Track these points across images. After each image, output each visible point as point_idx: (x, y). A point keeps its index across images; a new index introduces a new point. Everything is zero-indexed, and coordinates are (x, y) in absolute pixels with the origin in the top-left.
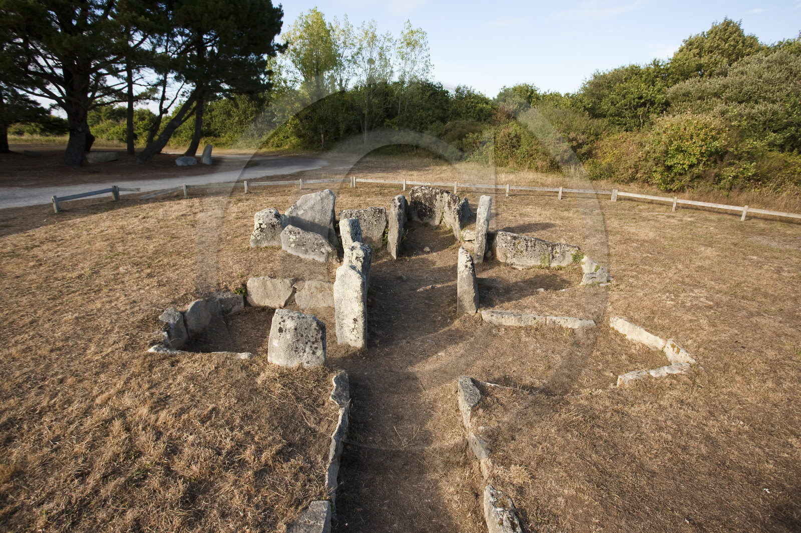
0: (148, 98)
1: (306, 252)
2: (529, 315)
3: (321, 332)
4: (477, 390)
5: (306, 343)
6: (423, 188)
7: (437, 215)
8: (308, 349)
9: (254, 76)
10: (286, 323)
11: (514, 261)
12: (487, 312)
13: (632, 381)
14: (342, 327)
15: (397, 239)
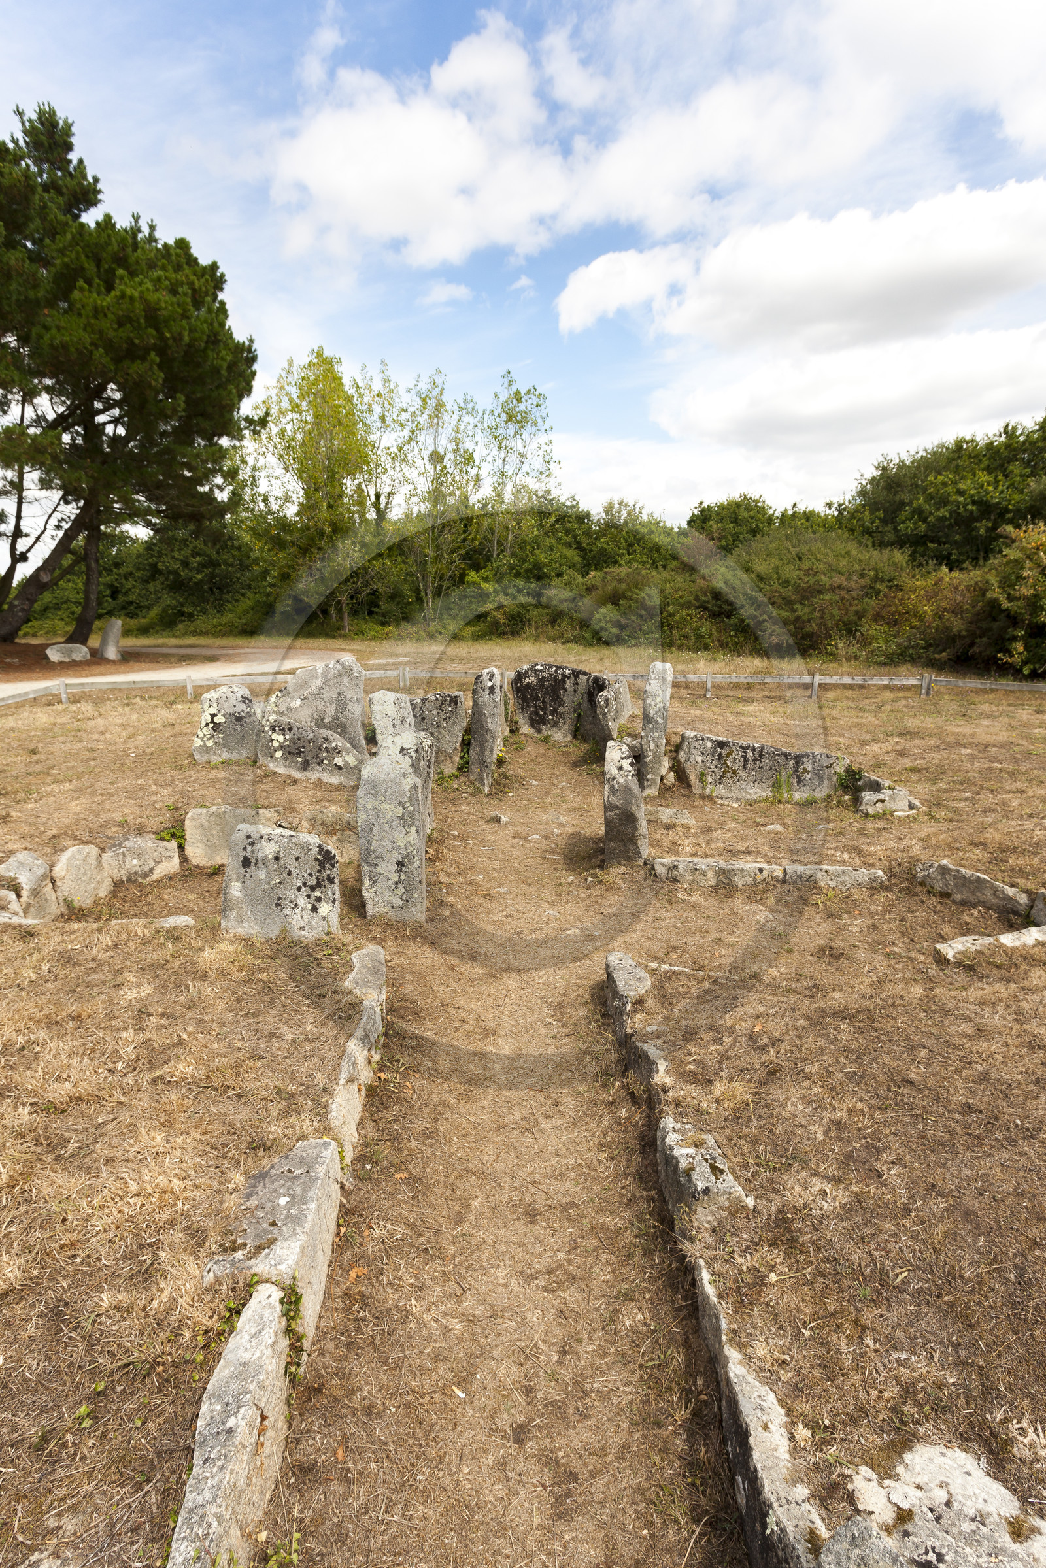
1: (306, 765)
2: (750, 864)
3: (328, 866)
4: (643, 974)
5: (299, 889)
6: (539, 667)
7: (568, 721)
8: (302, 901)
9: (202, 485)
10: (257, 847)
11: (720, 790)
12: (665, 861)
13: (963, 953)
14: (375, 882)
15: (487, 753)
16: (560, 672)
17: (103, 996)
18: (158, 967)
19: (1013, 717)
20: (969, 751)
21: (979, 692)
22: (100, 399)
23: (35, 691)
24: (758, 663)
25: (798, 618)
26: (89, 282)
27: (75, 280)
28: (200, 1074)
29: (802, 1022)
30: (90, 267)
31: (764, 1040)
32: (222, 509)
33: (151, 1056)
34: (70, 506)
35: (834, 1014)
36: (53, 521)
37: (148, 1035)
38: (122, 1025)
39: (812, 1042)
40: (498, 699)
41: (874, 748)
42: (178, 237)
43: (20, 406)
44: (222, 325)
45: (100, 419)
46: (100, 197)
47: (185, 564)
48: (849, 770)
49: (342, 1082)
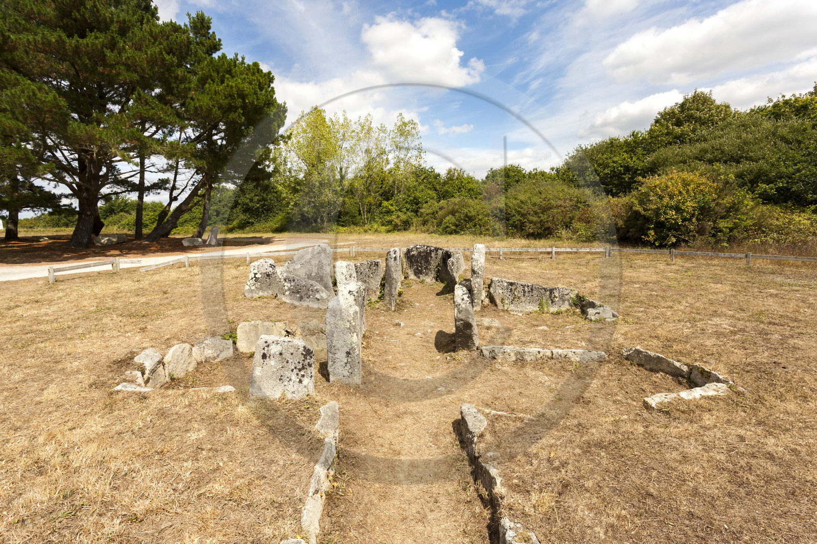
0: (160, 188)
1: (301, 298)
2: (533, 349)
3: (308, 357)
4: (482, 417)
5: (292, 370)
6: (418, 247)
7: (433, 272)
8: (294, 377)
9: (260, 165)
10: (270, 348)
11: (512, 307)
12: (488, 347)
13: (661, 403)
14: (334, 362)
15: (393, 290)
16: (429, 249)
17: (178, 438)
18: (212, 418)
19: (656, 267)
20: (638, 286)
21: (634, 254)
22: (216, 129)
23: (173, 261)
24: (524, 242)
25: (541, 221)
26: (214, 81)
27: (207, 79)
28: (227, 491)
29: (578, 451)
30: (214, 75)
31: (557, 463)
32: (269, 175)
33: (200, 479)
34: (199, 176)
35: (595, 445)
36: (191, 182)
37: (200, 464)
38: (186, 457)
39: (586, 465)
40: (398, 263)
41: (589, 285)
42: (254, 61)
43: (179, 133)
44: (272, 97)
45: (215, 137)
46: (221, 47)
47: (251, 200)
48: (577, 296)
49: (311, 494)
